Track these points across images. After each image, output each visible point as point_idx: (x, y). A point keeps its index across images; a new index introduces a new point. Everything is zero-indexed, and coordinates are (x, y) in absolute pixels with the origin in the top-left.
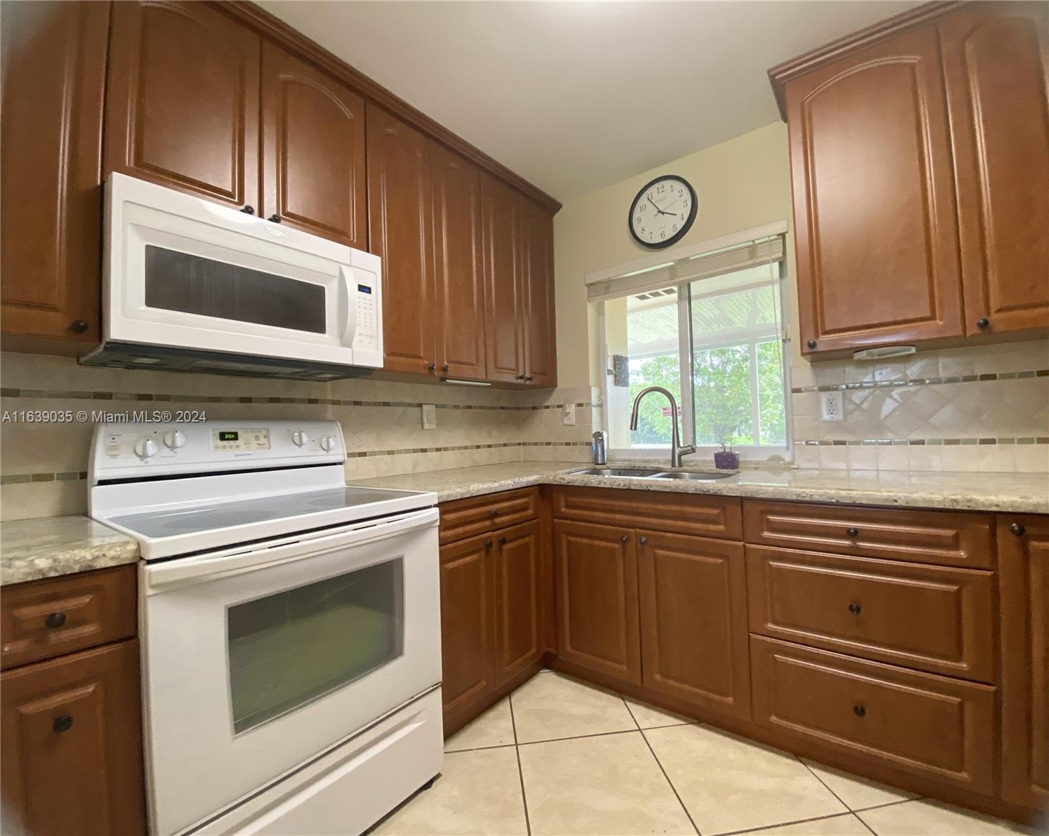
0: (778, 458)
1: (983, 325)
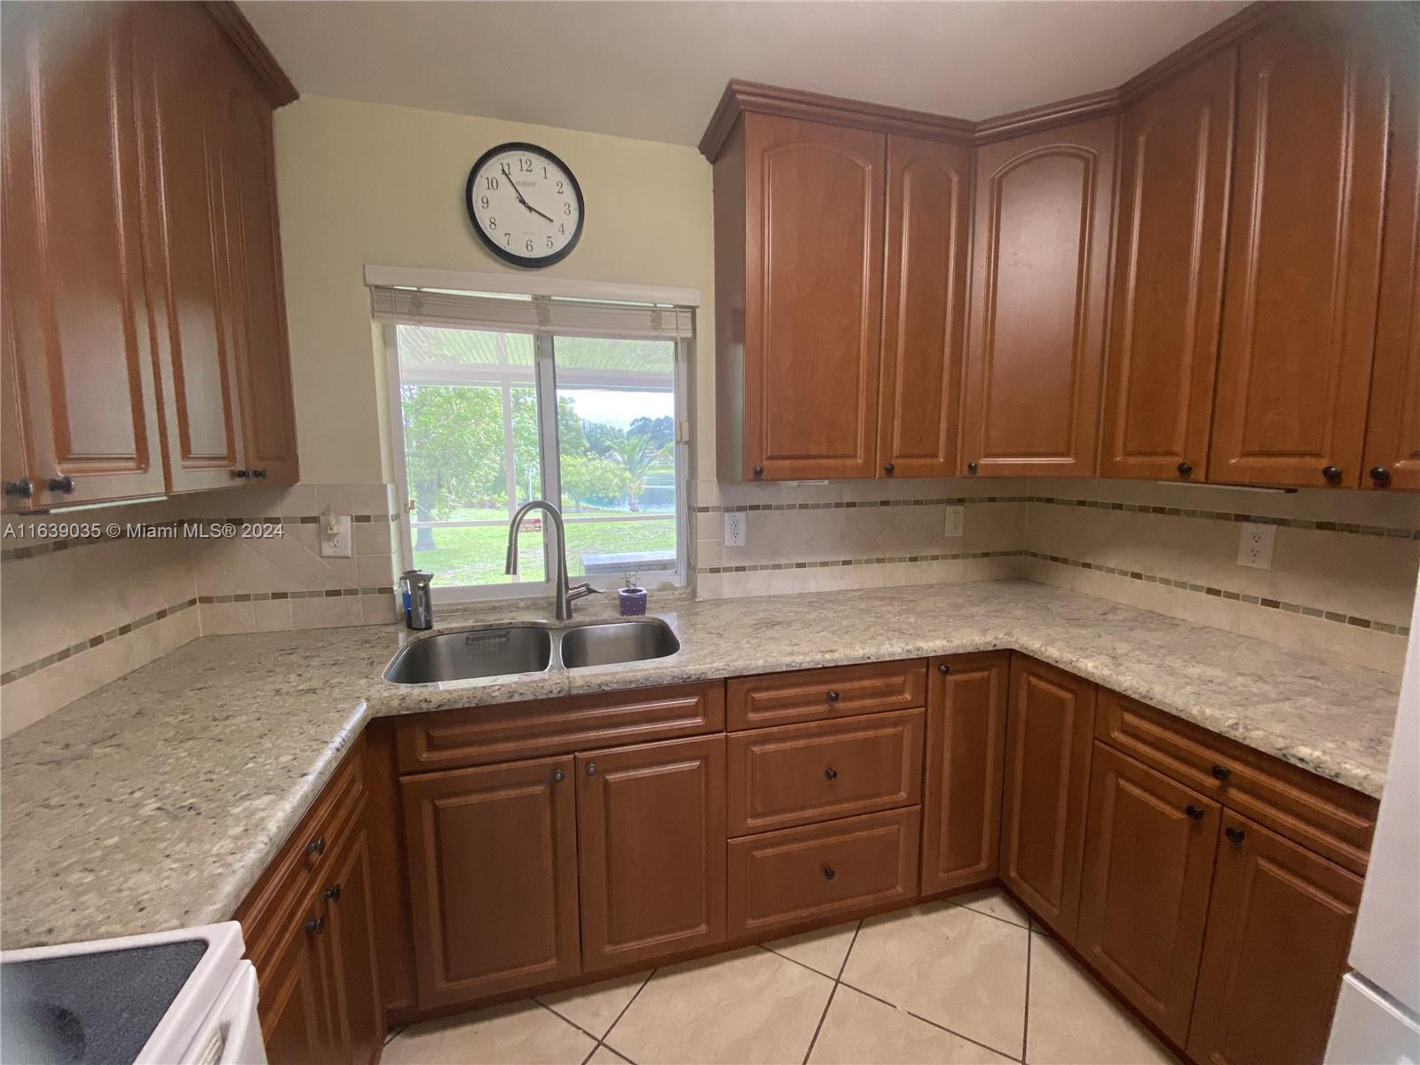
0: (670, 586)
1: (890, 471)
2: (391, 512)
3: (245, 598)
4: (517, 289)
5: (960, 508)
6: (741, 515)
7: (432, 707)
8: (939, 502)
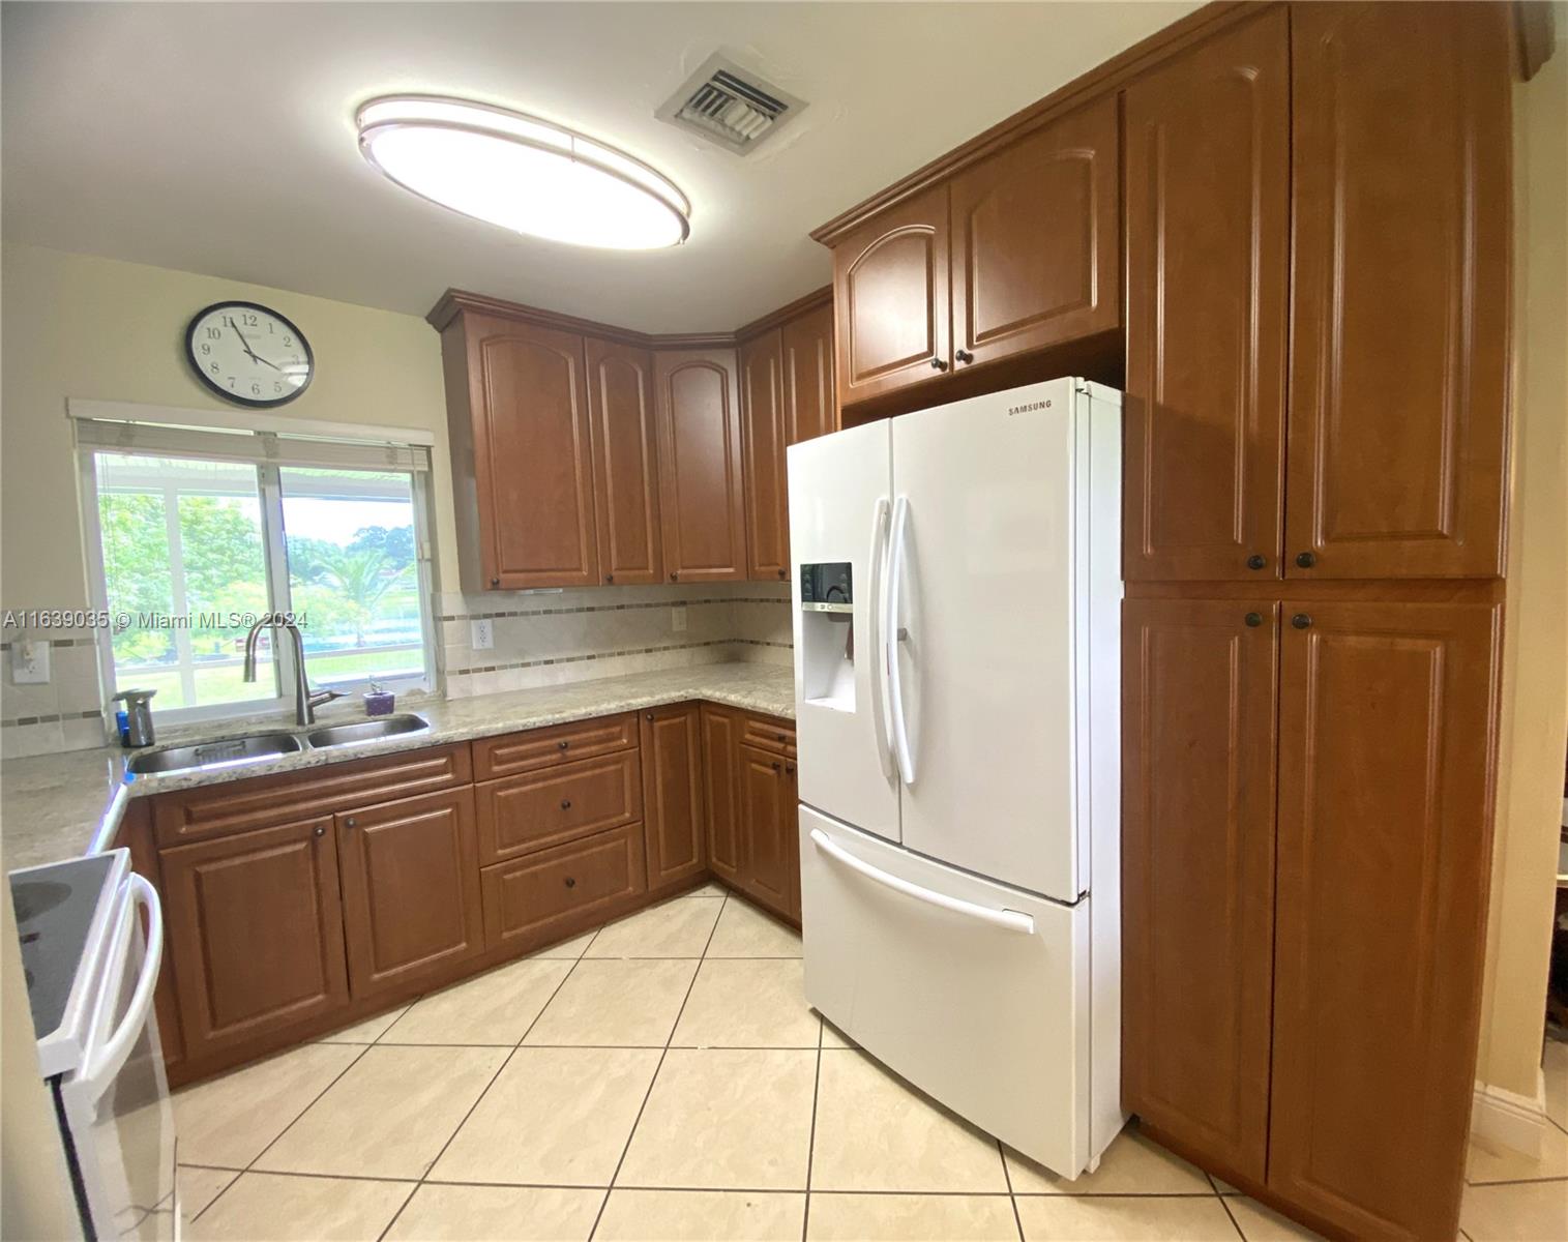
1: (610, 580)
4: (242, 425)
5: (683, 609)
7: (192, 784)
8: (666, 605)
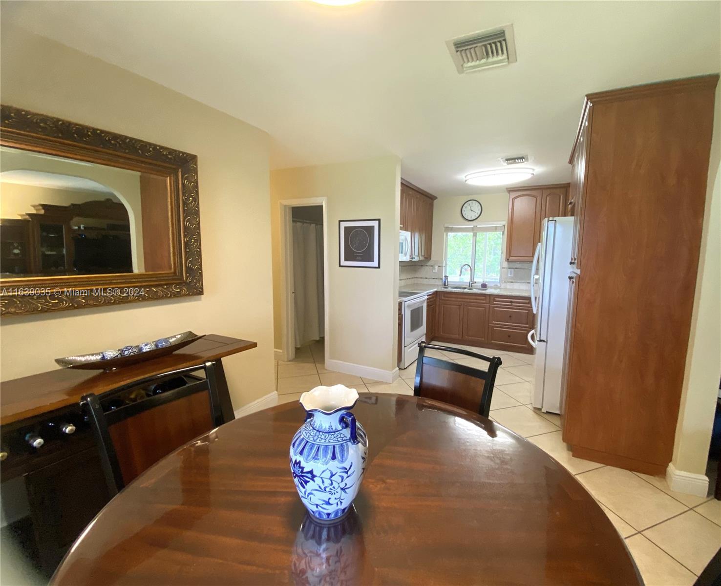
0: (496, 285)
2: (444, 265)
3: (421, 278)
4: (470, 225)
6: (513, 270)
